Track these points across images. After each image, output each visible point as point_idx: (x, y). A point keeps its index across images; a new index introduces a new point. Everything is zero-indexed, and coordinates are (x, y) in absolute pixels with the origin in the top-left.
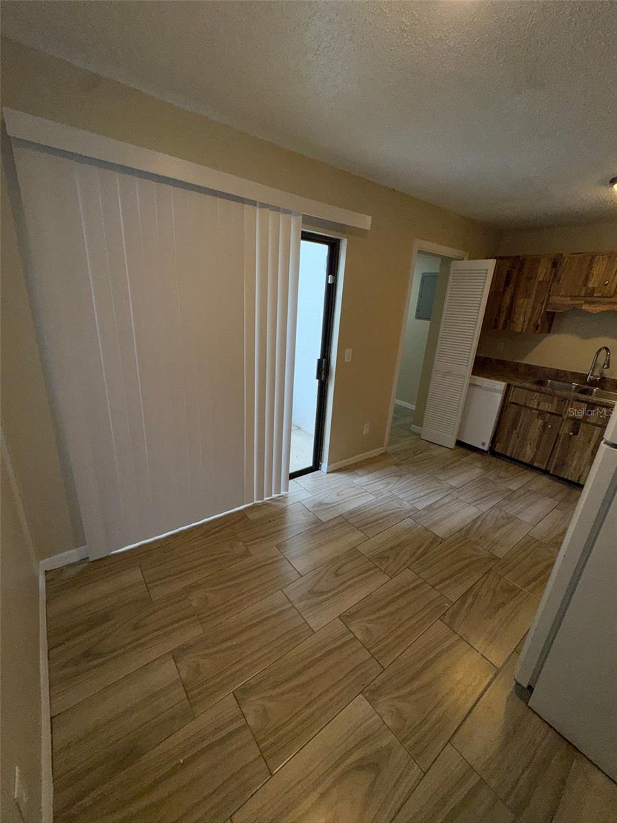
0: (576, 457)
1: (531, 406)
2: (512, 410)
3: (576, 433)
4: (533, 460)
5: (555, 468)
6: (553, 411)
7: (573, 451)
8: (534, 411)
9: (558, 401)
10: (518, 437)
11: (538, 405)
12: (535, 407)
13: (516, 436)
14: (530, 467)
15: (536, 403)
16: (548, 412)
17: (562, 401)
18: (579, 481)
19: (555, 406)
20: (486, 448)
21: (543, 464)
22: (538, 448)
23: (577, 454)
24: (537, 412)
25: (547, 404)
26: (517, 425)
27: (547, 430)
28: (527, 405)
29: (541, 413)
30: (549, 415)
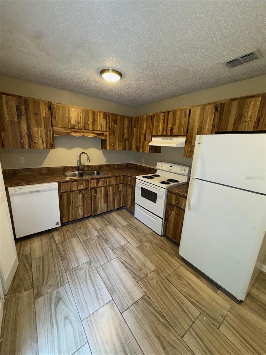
0: (99, 203)
1: (74, 190)
2: (65, 196)
3: (97, 194)
4: (84, 215)
5: (94, 213)
6: (85, 188)
7: (98, 201)
8: (76, 192)
9: (85, 182)
10: (73, 208)
11: (77, 188)
12: (76, 189)
13: (72, 208)
14: (83, 219)
15: (76, 187)
16: (82, 190)
17: (87, 182)
18: (103, 212)
19: (85, 185)
20: (60, 225)
21: (89, 214)
22: (84, 208)
23: (100, 201)
24: (78, 191)
25: (81, 186)
26: (70, 203)
27: (85, 198)
28: (72, 190)
29: (80, 191)
30: (83, 191)
